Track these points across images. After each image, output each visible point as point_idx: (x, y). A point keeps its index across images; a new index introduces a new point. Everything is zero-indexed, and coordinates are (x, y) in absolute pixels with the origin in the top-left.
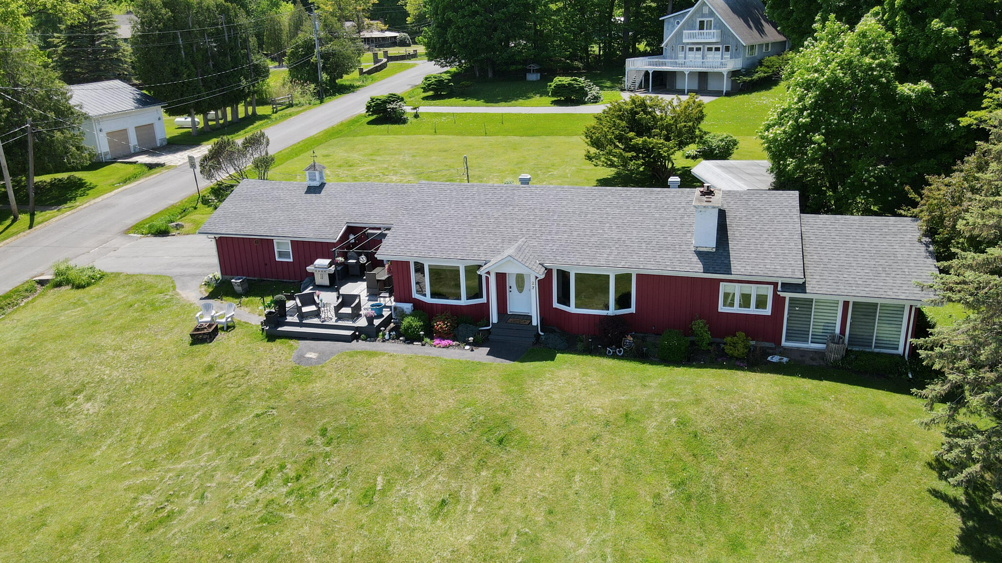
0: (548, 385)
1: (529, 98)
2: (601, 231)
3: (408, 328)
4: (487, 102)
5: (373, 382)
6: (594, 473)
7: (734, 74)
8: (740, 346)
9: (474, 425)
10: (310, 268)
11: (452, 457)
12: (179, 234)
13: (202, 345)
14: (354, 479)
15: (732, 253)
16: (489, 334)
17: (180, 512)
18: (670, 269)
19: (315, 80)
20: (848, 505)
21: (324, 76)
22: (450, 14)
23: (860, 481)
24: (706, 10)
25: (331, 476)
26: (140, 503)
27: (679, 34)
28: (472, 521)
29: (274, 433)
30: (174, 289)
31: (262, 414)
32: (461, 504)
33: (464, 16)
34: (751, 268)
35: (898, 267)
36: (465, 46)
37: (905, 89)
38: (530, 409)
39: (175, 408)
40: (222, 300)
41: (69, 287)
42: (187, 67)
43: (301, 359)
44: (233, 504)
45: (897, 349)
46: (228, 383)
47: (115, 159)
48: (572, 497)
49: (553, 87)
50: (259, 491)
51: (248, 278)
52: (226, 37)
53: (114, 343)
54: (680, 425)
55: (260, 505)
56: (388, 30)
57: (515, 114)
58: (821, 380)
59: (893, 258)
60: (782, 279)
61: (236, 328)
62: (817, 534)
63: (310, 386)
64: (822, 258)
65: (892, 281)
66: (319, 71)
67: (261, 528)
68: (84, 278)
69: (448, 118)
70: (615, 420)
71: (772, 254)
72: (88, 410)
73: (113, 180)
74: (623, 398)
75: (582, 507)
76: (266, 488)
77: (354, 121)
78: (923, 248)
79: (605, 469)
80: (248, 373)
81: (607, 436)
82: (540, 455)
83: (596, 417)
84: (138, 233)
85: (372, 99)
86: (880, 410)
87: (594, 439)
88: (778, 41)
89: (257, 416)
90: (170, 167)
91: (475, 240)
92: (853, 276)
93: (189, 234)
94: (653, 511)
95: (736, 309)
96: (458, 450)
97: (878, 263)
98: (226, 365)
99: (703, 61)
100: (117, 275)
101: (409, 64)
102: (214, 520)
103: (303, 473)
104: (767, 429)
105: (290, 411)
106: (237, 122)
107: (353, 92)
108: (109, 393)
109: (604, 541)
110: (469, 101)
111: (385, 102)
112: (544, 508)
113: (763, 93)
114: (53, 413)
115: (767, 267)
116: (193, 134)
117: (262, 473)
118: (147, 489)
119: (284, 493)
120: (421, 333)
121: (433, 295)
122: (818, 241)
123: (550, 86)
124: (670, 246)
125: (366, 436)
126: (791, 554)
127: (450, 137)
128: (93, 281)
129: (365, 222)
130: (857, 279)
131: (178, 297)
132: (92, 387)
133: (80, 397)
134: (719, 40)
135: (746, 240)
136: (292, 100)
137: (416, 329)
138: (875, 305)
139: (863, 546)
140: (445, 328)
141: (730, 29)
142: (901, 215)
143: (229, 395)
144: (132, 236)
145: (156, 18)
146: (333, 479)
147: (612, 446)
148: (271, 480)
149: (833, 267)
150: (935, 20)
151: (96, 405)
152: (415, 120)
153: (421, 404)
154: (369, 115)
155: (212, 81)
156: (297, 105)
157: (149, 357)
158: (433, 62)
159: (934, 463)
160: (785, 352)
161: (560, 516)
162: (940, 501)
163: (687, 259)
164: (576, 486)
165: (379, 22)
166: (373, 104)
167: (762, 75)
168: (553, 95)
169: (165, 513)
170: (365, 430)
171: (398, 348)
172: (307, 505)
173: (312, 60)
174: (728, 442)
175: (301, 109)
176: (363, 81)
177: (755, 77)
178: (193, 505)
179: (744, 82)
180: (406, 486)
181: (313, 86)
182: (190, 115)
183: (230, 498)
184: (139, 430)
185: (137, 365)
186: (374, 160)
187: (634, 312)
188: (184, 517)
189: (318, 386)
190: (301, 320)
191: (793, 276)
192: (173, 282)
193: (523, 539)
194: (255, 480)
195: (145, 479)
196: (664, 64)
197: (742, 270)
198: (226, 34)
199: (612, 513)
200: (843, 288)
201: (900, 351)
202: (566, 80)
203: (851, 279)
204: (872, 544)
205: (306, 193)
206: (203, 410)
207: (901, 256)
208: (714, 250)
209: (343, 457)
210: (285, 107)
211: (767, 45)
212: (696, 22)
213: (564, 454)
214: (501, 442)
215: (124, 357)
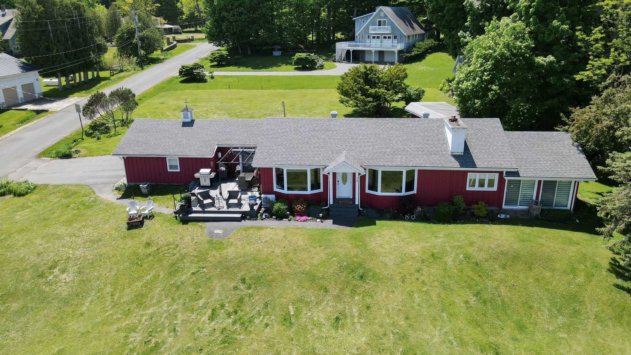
0: (379, 241)
1: (279, 66)
2: (392, 145)
3: (279, 210)
4: (253, 68)
5: (267, 246)
6: (425, 292)
7: (400, 52)
8: (483, 209)
9: (342, 269)
10: (197, 175)
11: (333, 289)
12: (79, 156)
13: (137, 230)
14: (274, 309)
15: (473, 155)
16: (329, 211)
17: (163, 342)
18: (440, 166)
19: (136, 54)
20: (574, 298)
21: (142, 52)
22: (225, 14)
23: (576, 283)
24: (382, 14)
25: (258, 309)
26: (132, 339)
27: (367, 28)
28: (361, 328)
29: (209, 284)
30: (94, 194)
31: (197, 272)
32: (349, 318)
33: (234, 15)
34: (487, 164)
35: (566, 160)
36: (234, 34)
37: (540, 60)
38: (374, 256)
39: (131, 273)
40: (133, 199)
41: (12, 196)
42: (55, 45)
43: (211, 233)
44: (199, 334)
45: (567, 206)
46: (166, 254)
47: (9, 107)
48: (417, 307)
49: (295, 59)
50: (213, 323)
51: (150, 184)
52: (79, 26)
53: (67, 232)
54: (466, 259)
55: (218, 333)
56: (167, 24)
57: (275, 76)
58: (533, 227)
59: (562, 155)
60: (506, 169)
61: (155, 217)
62: (563, 316)
63: (224, 251)
64: (523, 156)
65: (565, 168)
66: (139, 49)
67: (225, 347)
68: (23, 189)
69: (233, 79)
70: (427, 258)
71: (496, 155)
72: (65, 279)
73: (13, 121)
74: (427, 245)
75: (425, 313)
76: (217, 320)
77: (171, 81)
78: (576, 148)
79: (431, 289)
80: (177, 246)
81: (425, 269)
82: (389, 284)
83: (415, 258)
84: (48, 157)
85: (183, 67)
86: (571, 242)
87: (418, 271)
88: (421, 33)
89: (193, 274)
90: (52, 112)
91: (315, 152)
92: (543, 166)
93: (86, 156)
94: (467, 311)
95: (477, 188)
96: (336, 285)
97: (554, 158)
98: (160, 242)
99: (381, 44)
100: (46, 186)
101: (191, 45)
102: (189, 345)
103: (238, 309)
104: (516, 257)
105: (216, 269)
106: (87, 82)
107: (161, 62)
108: (78, 266)
109: (446, 332)
110: (241, 68)
111: (192, 69)
112: (402, 316)
113: (418, 63)
114: (38, 283)
115: (496, 162)
116: (60, 90)
117: (210, 311)
118: (133, 329)
119: (231, 323)
120: (288, 213)
121: (289, 189)
122: (518, 147)
123: (294, 59)
124: (436, 152)
125: (273, 281)
126: (554, 329)
127: (240, 90)
128: (29, 190)
129: (229, 144)
130: (546, 168)
131: (100, 198)
132: (63, 263)
133: (56, 271)
134: (391, 32)
135: (479, 148)
136: (122, 67)
137: (283, 211)
138: (555, 182)
139: (590, 320)
140: (303, 208)
141: (397, 25)
142: (557, 130)
143: (168, 261)
144: (44, 159)
145: (33, 11)
146: (259, 311)
147: (430, 275)
148: (218, 315)
149: (531, 161)
150: (554, 21)
151: (70, 275)
152: (212, 80)
153: (303, 257)
154: (181, 77)
155: (71, 55)
156: (126, 71)
157: (100, 240)
158: (212, 44)
159: (611, 269)
160: (506, 212)
161: (413, 320)
162: (621, 291)
163: (448, 160)
164: (418, 300)
165: (162, 18)
166: (184, 70)
167: (416, 53)
168: (295, 64)
169: (152, 344)
170: (271, 277)
171: (273, 223)
172: (249, 329)
173: (134, 42)
174: (496, 266)
175: (130, 73)
176: (165, 56)
177: (413, 54)
178: (170, 337)
179: (407, 57)
180: (310, 310)
181: (135, 58)
182: (57, 77)
183: (194, 330)
184: (108, 289)
185: (92, 246)
186: (196, 105)
187: (416, 193)
188: (168, 345)
189: (230, 251)
190: (204, 210)
191: (512, 167)
192: (91, 189)
193: (397, 336)
194: (207, 316)
195: (128, 322)
196: (358, 46)
197: (482, 165)
198: (79, 24)
199: (444, 315)
200: (540, 173)
201: (569, 207)
202: (303, 55)
203: (542, 168)
204: (594, 318)
205: (183, 126)
206: (152, 273)
207: (565, 153)
208: (463, 154)
209: (262, 296)
210: (117, 72)
211: (416, 35)
212: (376, 21)
213: (403, 282)
214: (362, 277)
215: (79, 241)
